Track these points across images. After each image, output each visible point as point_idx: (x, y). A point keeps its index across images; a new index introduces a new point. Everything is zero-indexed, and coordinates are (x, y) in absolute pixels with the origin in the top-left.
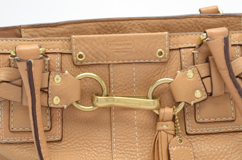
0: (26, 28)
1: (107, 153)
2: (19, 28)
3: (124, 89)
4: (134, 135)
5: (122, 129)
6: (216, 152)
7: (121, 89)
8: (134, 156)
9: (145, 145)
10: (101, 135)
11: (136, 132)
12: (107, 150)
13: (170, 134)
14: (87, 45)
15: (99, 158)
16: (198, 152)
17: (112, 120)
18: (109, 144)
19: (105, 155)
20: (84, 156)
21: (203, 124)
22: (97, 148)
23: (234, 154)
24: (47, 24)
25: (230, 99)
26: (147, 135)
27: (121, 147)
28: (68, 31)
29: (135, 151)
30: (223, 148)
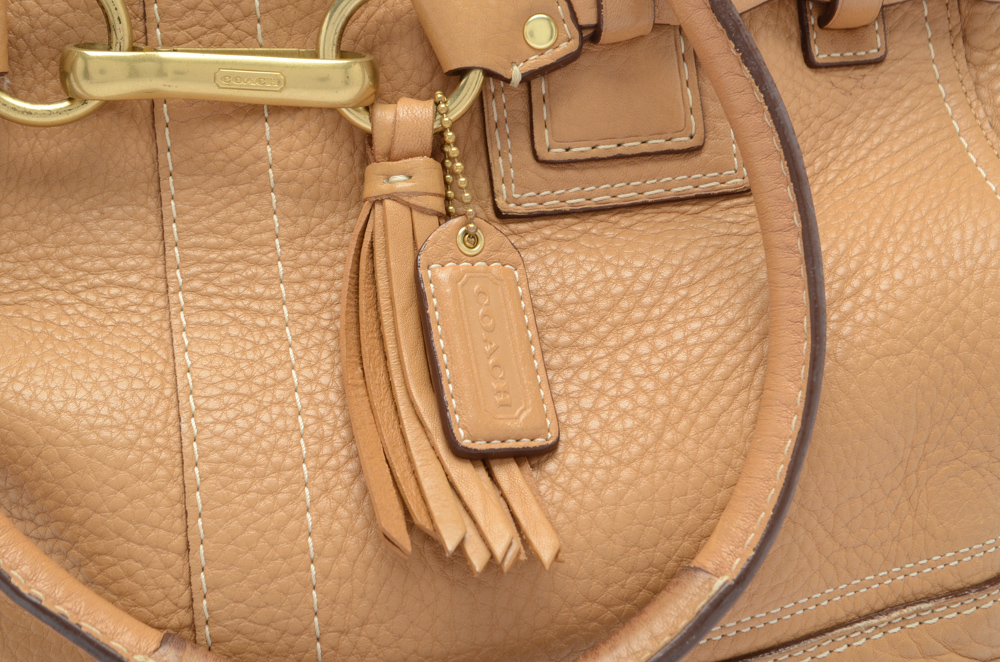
1: (145, 310)
3: (209, 23)
4: (265, 231)
5: (211, 203)
6: (628, 282)
7: (194, 25)
8: (268, 318)
9: (316, 272)
10: (114, 235)
11: (275, 216)
12: (145, 297)
13: (423, 210)
15: (110, 333)
16: (551, 287)
17: (160, 166)
18: (153, 272)
19: (136, 319)
20: (38, 329)
21: (564, 169)
22: (100, 290)
23: (699, 287)
25: (678, 54)
26: (323, 227)
27: (209, 281)
29: (271, 298)
30: (655, 264)
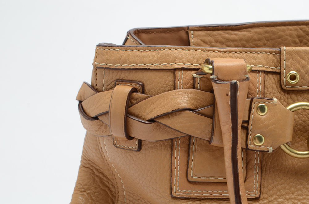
0: (197, 31)
2: (187, 30)
14: (304, 62)
24: (227, 26)
28: (256, 37)
